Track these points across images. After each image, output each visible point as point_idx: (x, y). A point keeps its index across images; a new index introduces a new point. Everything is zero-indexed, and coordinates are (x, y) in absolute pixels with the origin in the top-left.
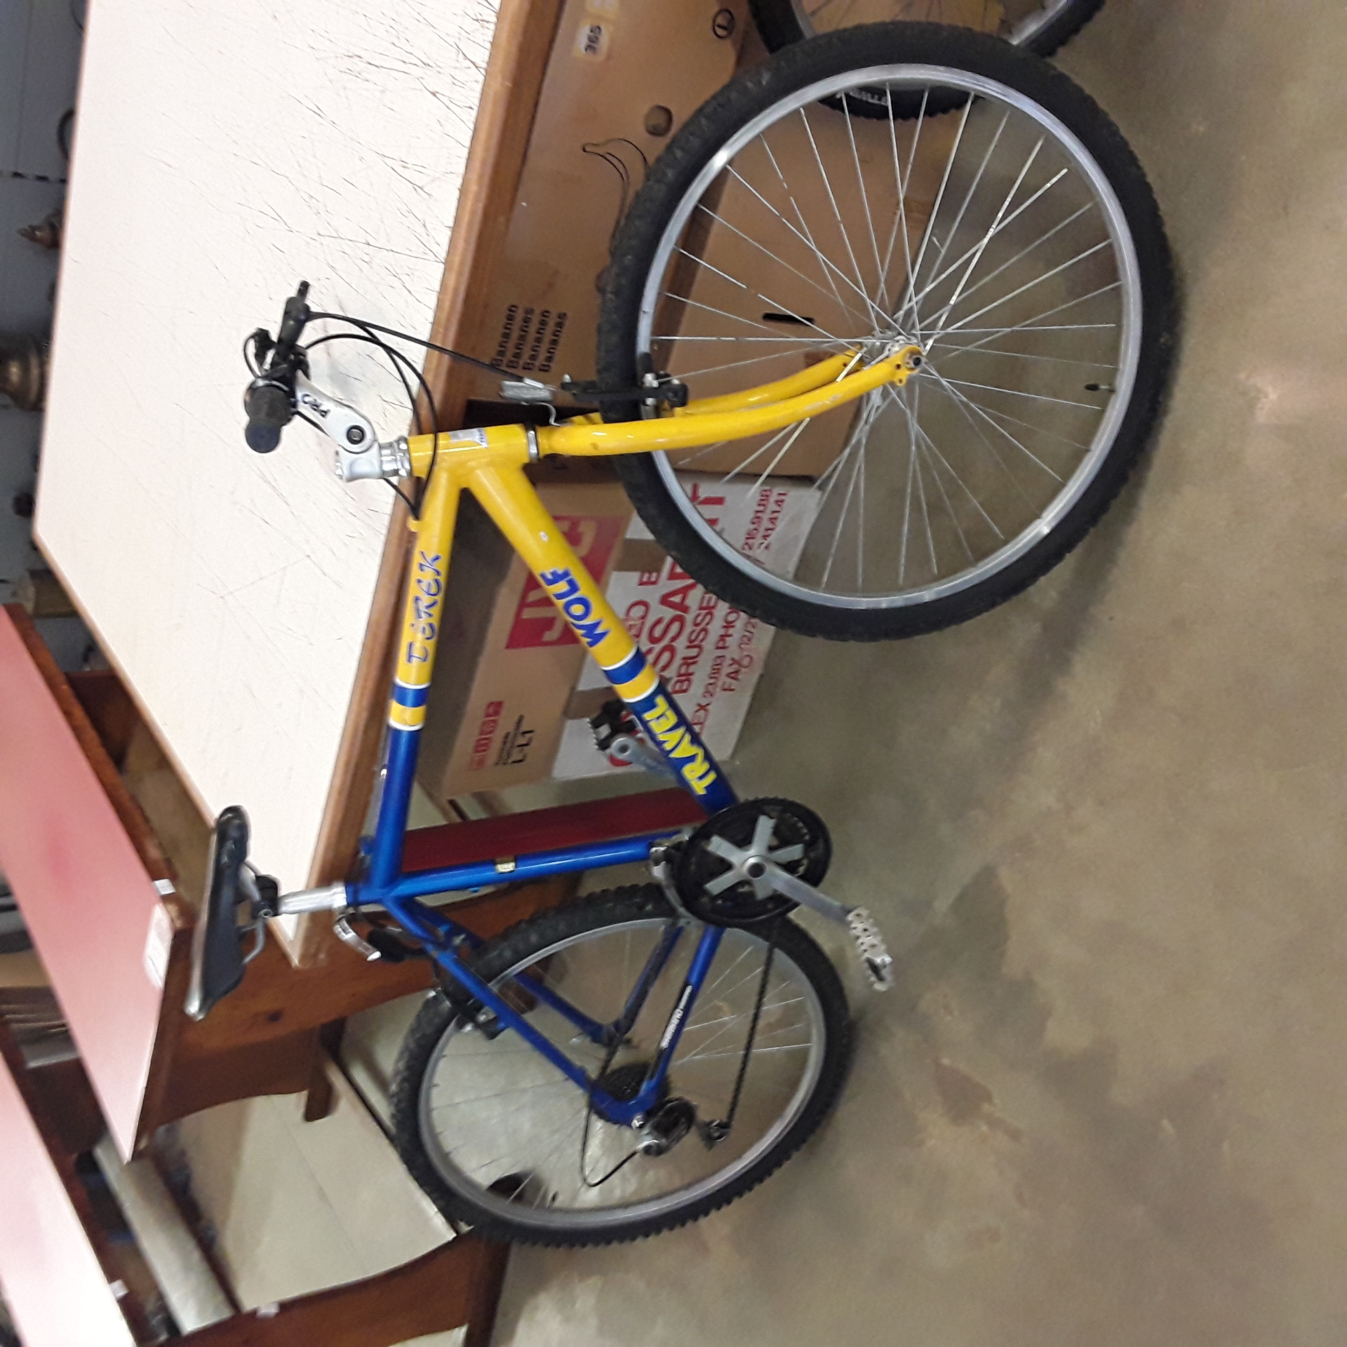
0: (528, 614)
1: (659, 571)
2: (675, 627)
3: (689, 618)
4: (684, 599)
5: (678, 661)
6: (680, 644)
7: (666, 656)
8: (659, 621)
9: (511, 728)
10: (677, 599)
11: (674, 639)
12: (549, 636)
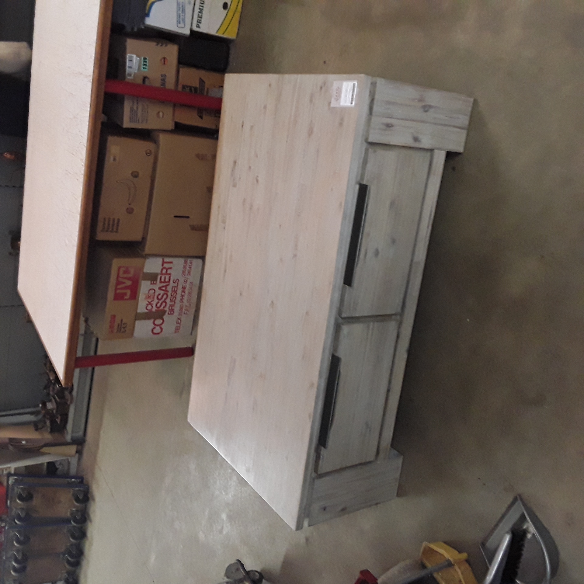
0: (118, 291)
1: (156, 280)
2: (165, 296)
3: (169, 294)
4: (166, 288)
5: (168, 306)
6: (168, 301)
7: (164, 304)
8: (159, 294)
9: (119, 322)
10: (164, 288)
11: (165, 299)
12: (126, 297)
